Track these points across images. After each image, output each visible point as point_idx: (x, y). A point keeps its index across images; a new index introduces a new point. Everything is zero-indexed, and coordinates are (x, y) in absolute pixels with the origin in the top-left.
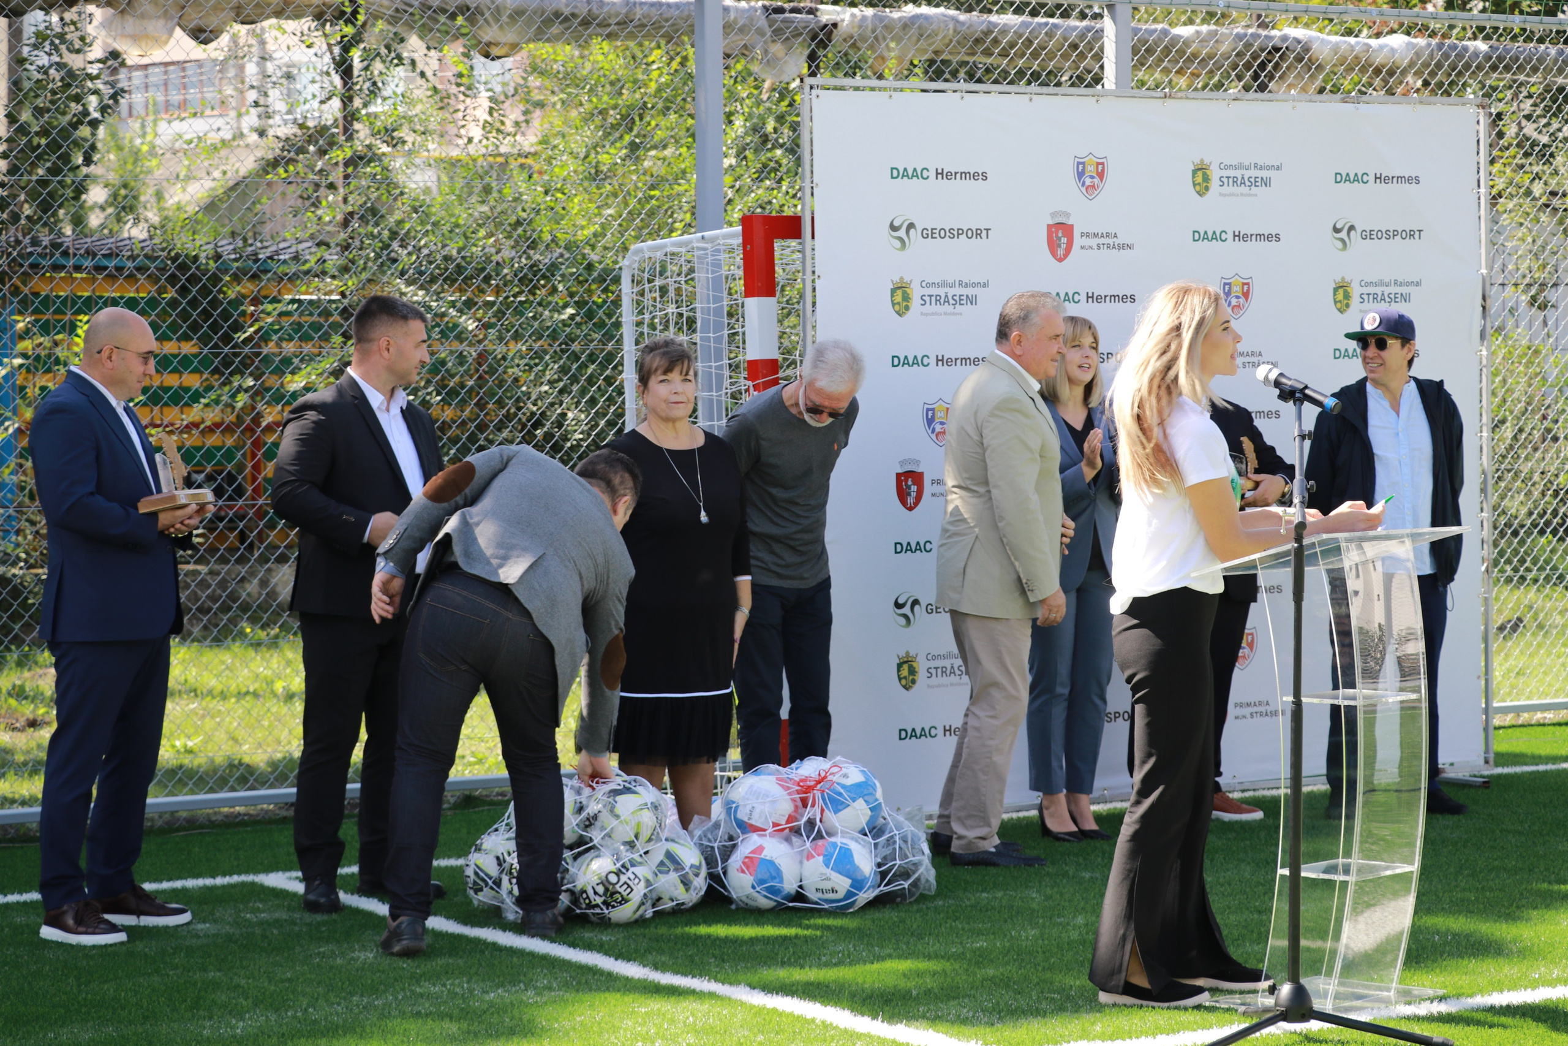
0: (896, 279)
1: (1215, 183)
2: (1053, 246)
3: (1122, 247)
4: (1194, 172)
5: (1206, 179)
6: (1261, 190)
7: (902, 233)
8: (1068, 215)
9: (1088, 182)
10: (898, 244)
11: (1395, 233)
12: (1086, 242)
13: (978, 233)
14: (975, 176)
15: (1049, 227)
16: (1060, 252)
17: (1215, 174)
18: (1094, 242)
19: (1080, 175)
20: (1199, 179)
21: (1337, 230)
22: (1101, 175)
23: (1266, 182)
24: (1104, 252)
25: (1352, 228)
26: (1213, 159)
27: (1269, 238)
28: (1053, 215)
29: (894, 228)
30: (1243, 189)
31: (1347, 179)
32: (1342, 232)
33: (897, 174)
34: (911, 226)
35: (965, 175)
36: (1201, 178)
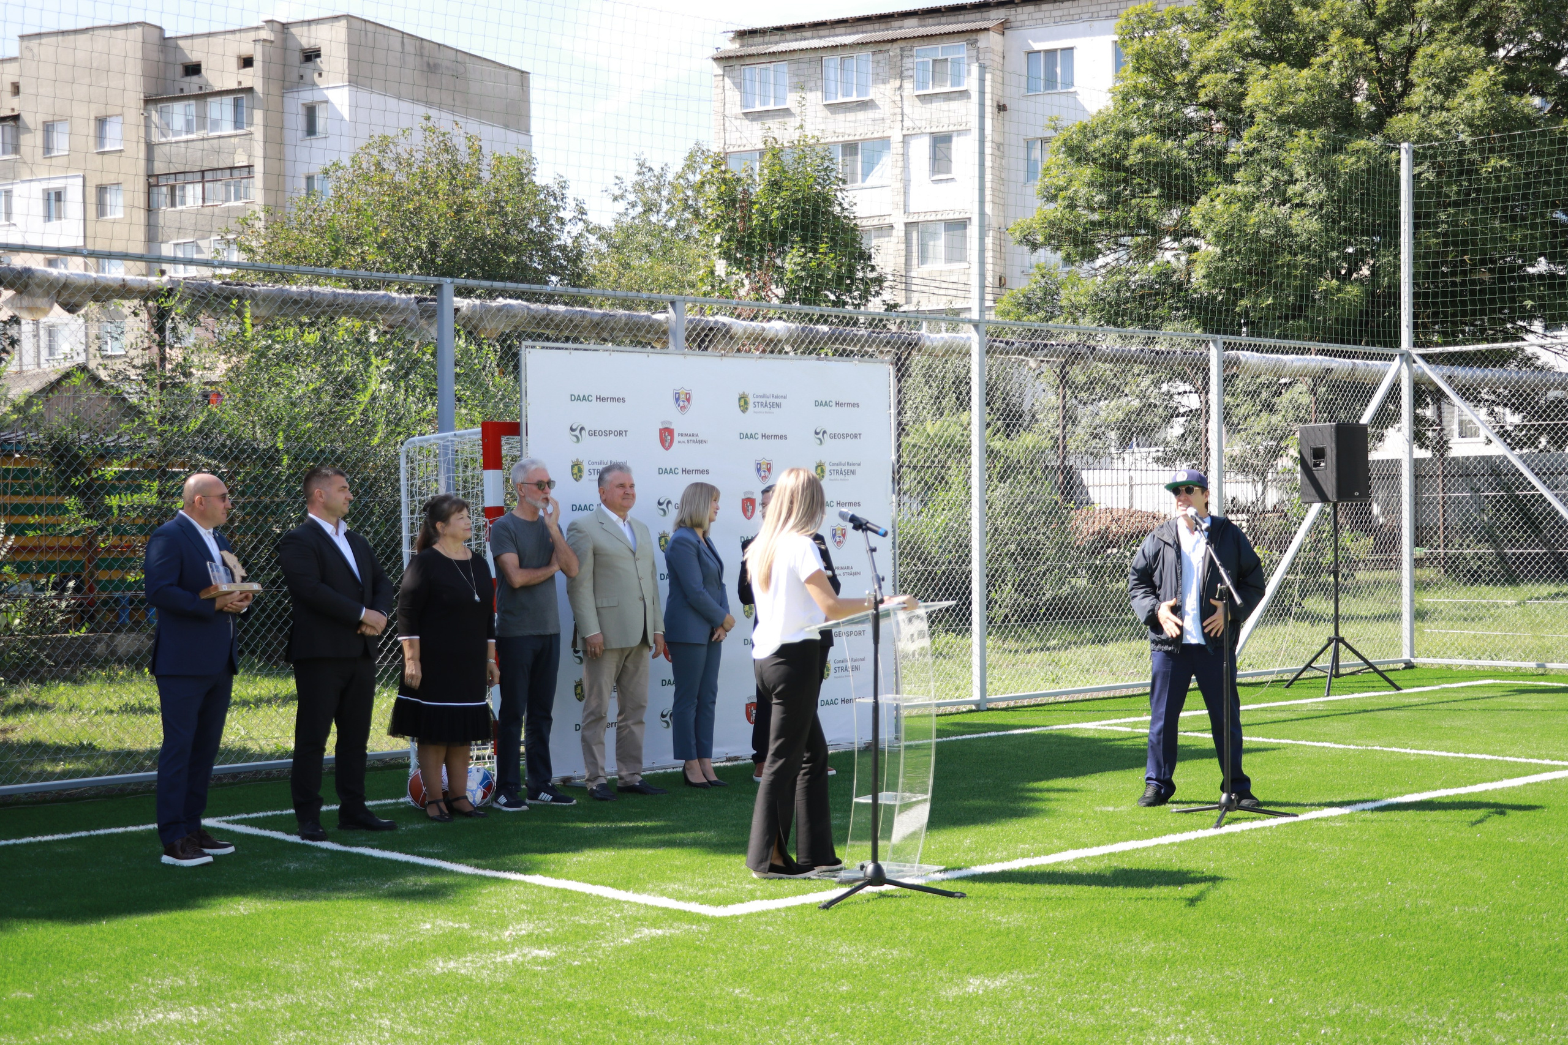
0: (574, 460)
1: (751, 406)
2: (663, 441)
3: (701, 442)
4: (740, 399)
5: (746, 403)
6: (775, 410)
7: (577, 433)
8: (670, 423)
9: (682, 404)
10: (575, 439)
11: (847, 435)
12: (681, 439)
13: (620, 433)
14: (618, 400)
15: (661, 430)
16: (667, 444)
17: (751, 400)
18: (685, 439)
19: (677, 400)
20: (742, 403)
21: (817, 433)
22: (688, 400)
23: (778, 405)
24: (691, 444)
25: (825, 432)
26: (750, 392)
27: (781, 437)
28: (662, 423)
29: (572, 430)
30: (766, 409)
31: (821, 404)
32: (820, 434)
33: (575, 398)
34: (582, 429)
35: (612, 399)
36: (743, 402)
